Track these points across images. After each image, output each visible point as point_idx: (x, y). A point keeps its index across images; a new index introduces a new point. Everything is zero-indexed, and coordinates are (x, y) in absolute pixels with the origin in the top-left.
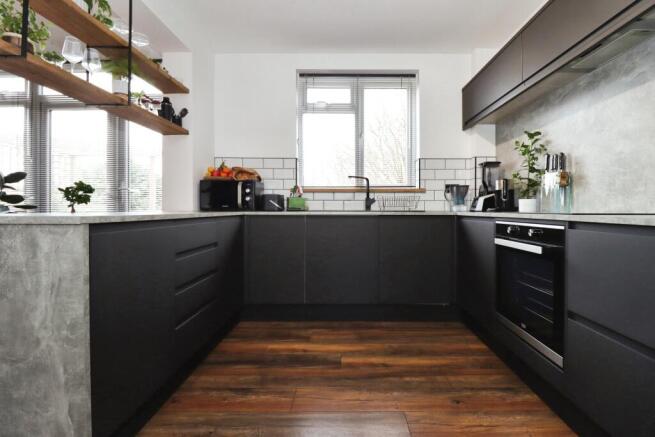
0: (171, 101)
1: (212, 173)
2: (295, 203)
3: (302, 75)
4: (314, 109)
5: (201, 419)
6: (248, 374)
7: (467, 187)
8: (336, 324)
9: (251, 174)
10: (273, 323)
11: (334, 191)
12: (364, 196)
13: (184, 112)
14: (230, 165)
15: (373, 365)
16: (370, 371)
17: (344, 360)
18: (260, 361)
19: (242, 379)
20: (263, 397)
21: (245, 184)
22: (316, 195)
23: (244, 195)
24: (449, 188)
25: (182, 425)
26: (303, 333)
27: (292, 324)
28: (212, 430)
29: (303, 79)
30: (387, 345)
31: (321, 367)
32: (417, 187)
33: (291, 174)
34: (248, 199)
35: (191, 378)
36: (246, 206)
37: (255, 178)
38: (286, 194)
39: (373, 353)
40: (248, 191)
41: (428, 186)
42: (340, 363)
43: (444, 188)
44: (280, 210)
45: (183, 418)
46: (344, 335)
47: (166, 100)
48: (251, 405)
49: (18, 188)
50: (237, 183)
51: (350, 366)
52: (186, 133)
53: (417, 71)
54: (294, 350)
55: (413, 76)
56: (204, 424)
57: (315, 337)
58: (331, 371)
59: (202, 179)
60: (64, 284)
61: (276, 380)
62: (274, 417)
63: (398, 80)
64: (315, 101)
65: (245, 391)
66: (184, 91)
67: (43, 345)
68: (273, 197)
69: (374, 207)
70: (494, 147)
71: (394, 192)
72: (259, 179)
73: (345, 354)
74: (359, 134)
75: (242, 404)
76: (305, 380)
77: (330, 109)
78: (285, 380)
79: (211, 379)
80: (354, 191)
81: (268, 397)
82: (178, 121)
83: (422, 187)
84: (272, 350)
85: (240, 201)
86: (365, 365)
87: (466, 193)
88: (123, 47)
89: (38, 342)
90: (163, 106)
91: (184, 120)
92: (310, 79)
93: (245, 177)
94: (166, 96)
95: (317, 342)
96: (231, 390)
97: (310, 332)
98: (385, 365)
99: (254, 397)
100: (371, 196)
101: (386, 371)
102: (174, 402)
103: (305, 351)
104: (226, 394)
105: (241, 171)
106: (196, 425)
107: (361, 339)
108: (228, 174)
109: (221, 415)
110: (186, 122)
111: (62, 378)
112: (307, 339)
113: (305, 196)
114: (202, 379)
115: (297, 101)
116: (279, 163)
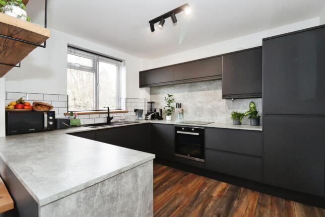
1: (15, 106)
3: (69, 47)
7: (143, 110)
21: (49, 113)
23: (49, 120)
24: (136, 111)
29: (70, 49)
34: (51, 123)
40: (51, 118)
41: (129, 109)
43: (134, 110)
50: (43, 112)
53: (124, 60)
55: (121, 61)
70: (149, 95)
77: (81, 68)
83: (127, 110)
85: (46, 125)
87: (142, 112)
105: (39, 105)
108: (29, 107)
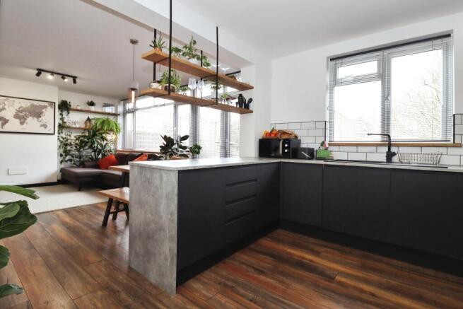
0: (243, 95)
1: (266, 134)
2: (322, 154)
3: (331, 60)
4: (343, 83)
5: (232, 277)
6: (267, 263)
8: (348, 249)
9: (291, 134)
10: (299, 235)
11: (357, 145)
12: (386, 149)
13: (251, 100)
14: (278, 128)
15: (362, 291)
16: (356, 293)
17: (338, 278)
18: (278, 258)
19: (263, 264)
20: (268, 280)
21: (285, 141)
22: (341, 147)
23: (284, 148)
25: (222, 276)
26: (317, 248)
27: (311, 240)
28: (234, 285)
29: (334, 62)
30: (384, 280)
31: (317, 276)
32: (452, 142)
33: (321, 132)
34: (286, 151)
35: (237, 254)
36: (285, 156)
37: (292, 137)
38: (316, 147)
39: (368, 282)
40: (286, 145)
42: (333, 279)
44: (309, 159)
45: (224, 273)
46: (351, 260)
47: (241, 95)
48: (260, 281)
49: (187, 143)
50: (280, 140)
51: (341, 284)
52: (252, 112)
53: (452, 31)
54: (304, 258)
55: (449, 36)
56: (233, 281)
57: (324, 254)
58: (322, 281)
59: (261, 138)
60: (170, 196)
61: (282, 273)
62: (269, 294)
63: (429, 43)
64: (343, 77)
65: (261, 272)
66: (251, 88)
67: (163, 219)
68: (304, 149)
69: (395, 159)
71: (421, 146)
72: (296, 137)
73: (341, 273)
74: (386, 95)
75: (256, 279)
76: (301, 280)
77: (357, 80)
78: (288, 275)
79: (247, 258)
80: (377, 145)
81: (272, 281)
82: (247, 106)
83: (457, 141)
84: (290, 254)
85: (281, 152)
86: (354, 288)
88: (214, 75)
89: (162, 218)
90: (239, 99)
91: (251, 104)
92: (340, 61)
93: (286, 137)
94: (241, 92)
95: (323, 258)
96: (254, 268)
97: (323, 249)
98: (373, 295)
99: (264, 277)
100: (394, 149)
101: (371, 299)
102: (224, 263)
103: (311, 261)
104: (250, 269)
105: (284, 133)
106: (228, 279)
107: (363, 267)
108: (276, 135)
109: (241, 280)
110: (252, 106)
111: (168, 235)
112: (317, 254)
113: (331, 148)
114: (242, 256)
115: (328, 79)
116: (313, 125)
